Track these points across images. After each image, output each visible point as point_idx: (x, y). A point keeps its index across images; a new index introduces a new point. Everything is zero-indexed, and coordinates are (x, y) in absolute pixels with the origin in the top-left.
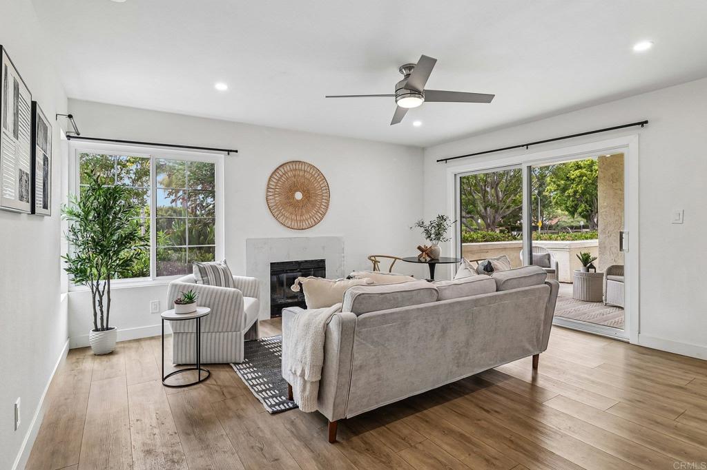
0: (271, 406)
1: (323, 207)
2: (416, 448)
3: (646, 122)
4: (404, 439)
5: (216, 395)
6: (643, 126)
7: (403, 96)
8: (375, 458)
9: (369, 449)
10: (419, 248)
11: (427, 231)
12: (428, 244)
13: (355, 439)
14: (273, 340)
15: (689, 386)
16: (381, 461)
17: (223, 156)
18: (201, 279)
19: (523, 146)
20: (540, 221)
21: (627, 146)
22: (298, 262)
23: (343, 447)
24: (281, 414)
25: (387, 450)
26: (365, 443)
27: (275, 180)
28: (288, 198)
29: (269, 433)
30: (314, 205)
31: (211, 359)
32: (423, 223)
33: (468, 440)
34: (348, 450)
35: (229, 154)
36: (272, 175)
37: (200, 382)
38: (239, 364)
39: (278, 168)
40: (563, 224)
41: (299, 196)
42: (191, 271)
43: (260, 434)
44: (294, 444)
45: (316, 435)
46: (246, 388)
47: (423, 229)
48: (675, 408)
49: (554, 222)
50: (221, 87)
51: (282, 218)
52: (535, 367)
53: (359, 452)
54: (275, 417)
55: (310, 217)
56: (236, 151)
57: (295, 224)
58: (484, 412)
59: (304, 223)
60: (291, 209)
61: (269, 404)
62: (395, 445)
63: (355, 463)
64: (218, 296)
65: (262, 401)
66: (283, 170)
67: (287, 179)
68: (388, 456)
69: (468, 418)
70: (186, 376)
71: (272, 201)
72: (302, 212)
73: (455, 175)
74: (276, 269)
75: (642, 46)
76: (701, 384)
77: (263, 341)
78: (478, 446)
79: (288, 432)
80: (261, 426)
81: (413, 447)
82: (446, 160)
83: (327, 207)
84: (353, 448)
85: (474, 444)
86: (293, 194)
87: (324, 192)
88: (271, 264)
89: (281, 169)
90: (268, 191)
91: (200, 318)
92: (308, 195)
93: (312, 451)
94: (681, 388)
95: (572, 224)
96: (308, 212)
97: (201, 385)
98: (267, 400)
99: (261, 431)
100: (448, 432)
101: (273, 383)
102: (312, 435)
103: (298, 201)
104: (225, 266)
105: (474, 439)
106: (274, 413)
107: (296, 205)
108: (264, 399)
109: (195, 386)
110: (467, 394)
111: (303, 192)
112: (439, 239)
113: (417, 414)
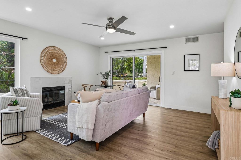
0: (65, 143)
1: (64, 66)
2: (126, 146)
3: (166, 47)
4: (121, 144)
5: (35, 144)
6: (165, 48)
7: (109, 28)
8: (115, 152)
9: (111, 149)
10: (102, 82)
11: (103, 76)
12: (104, 80)
13: (105, 148)
14: (49, 119)
15: (180, 116)
16: (118, 152)
17: (19, 40)
18: (15, 95)
19: (133, 50)
20: (122, 75)
21: (161, 53)
22: (54, 87)
23: (102, 151)
24: (71, 145)
25: (118, 148)
26: (109, 148)
27: (44, 53)
28: (50, 61)
29: (70, 153)
30: (60, 65)
31: (28, 130)
32: (102, 73)
33: (139, 140)
34: (104, 152)
35: (22, 39)
36: (43, 51)
37: (23, 140)
38: (38, 130)
39: (45, 48)
40: (128, 76)
41: (54, 60)
42: (9, 91)
43: (67, 154)
44: (84, 155)
45: (90, 150)
46: (48, 139)
47: (102, 75)
48: (181, 122)
49: (126, 75)
50: (29, 9)
51: (47, 69)
52: (144, 116)
53: (109, 151)
54: (69, 147)
55: (59, 69)
56: (27, 39)
57: (53, 72)
58: (138, 131)
59: (57, 72)
60: (51, 66)
61: (64, 143)
62: (118, 146)
63: (109, 155)
64: (26, 101)
65: (59, 142)
66: (48, 50)
67: (50, 53)
68: (119, 150)
69: (135, 133)
70: (13, 139)
71: (43, 62)
72: (56, 67)
73: (111, 57)
74: (44, 90)
75: (172, 27)
76: (182, 115)
77: (44, 120)
78: (143, 141)
79: (78, 151)
80: (65, 151)
81: (125, 146)
82: (108, 52)
83: (66, 66)
84: (106, 151)
85: (141, 141)
86: (52, 60)
87: (65, 60)
88: (42, 88)
89: (47, 49)
90: (41, 58)
91: (23, 111)
92: (58, 60)
93: (92, 155)
94: (178, 117)
95: (131, 76)
96: (58, 67)
97: (24, 141)
98: (61, 142)
99: (66, 153)
100: (132, 139)
101: (60, 135)
102: (88, 150)
103: (54, 63)
104: (26, 89)
105: (140, 139)
106: (68, 146)
107: (53, 64)
108: (60, 141)
109: (22, 142)
110: (131, 127)
111: (56, 59)
112: (108, 79)
113: (120, 136)
